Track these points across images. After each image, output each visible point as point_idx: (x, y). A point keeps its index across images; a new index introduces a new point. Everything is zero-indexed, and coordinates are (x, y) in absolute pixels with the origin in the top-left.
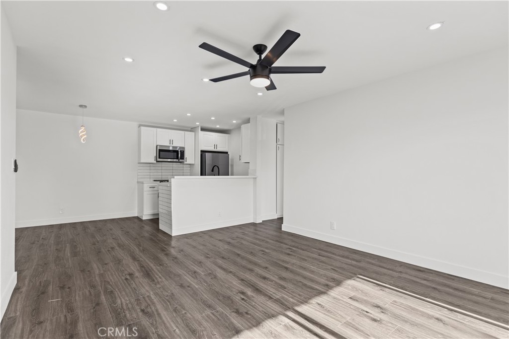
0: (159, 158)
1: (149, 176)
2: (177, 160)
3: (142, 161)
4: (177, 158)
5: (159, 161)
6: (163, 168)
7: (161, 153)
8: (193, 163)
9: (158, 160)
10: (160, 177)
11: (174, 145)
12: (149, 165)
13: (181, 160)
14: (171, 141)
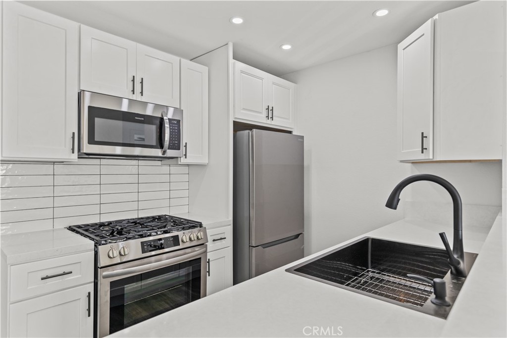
0: (92, 141)
1: (49, 213)
2: (158, 152)
4: (161, 145)
5: (89, 155)
6: (104, 179)
7: (97, 120)
9: (87, 148)
12: (49, 169)
13: (170, 153)
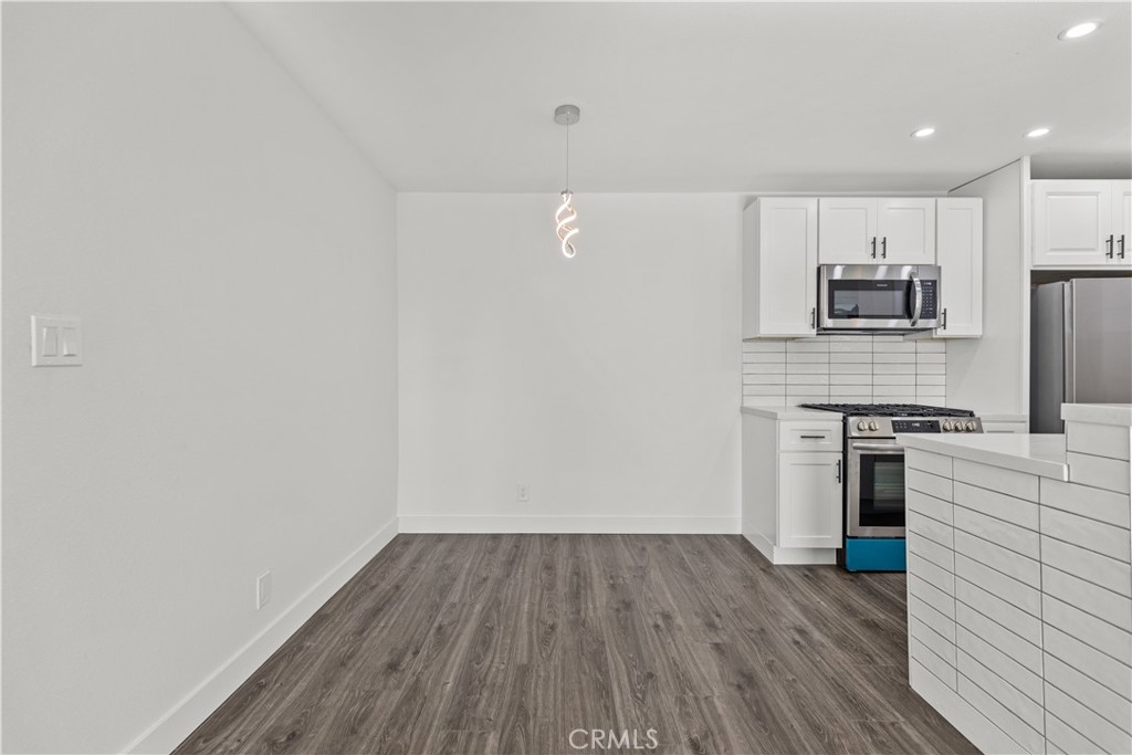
3: (765, 330)
8: (977, 332)
10: (825, 390)
11: (890, 260)
14: (878, 246)
